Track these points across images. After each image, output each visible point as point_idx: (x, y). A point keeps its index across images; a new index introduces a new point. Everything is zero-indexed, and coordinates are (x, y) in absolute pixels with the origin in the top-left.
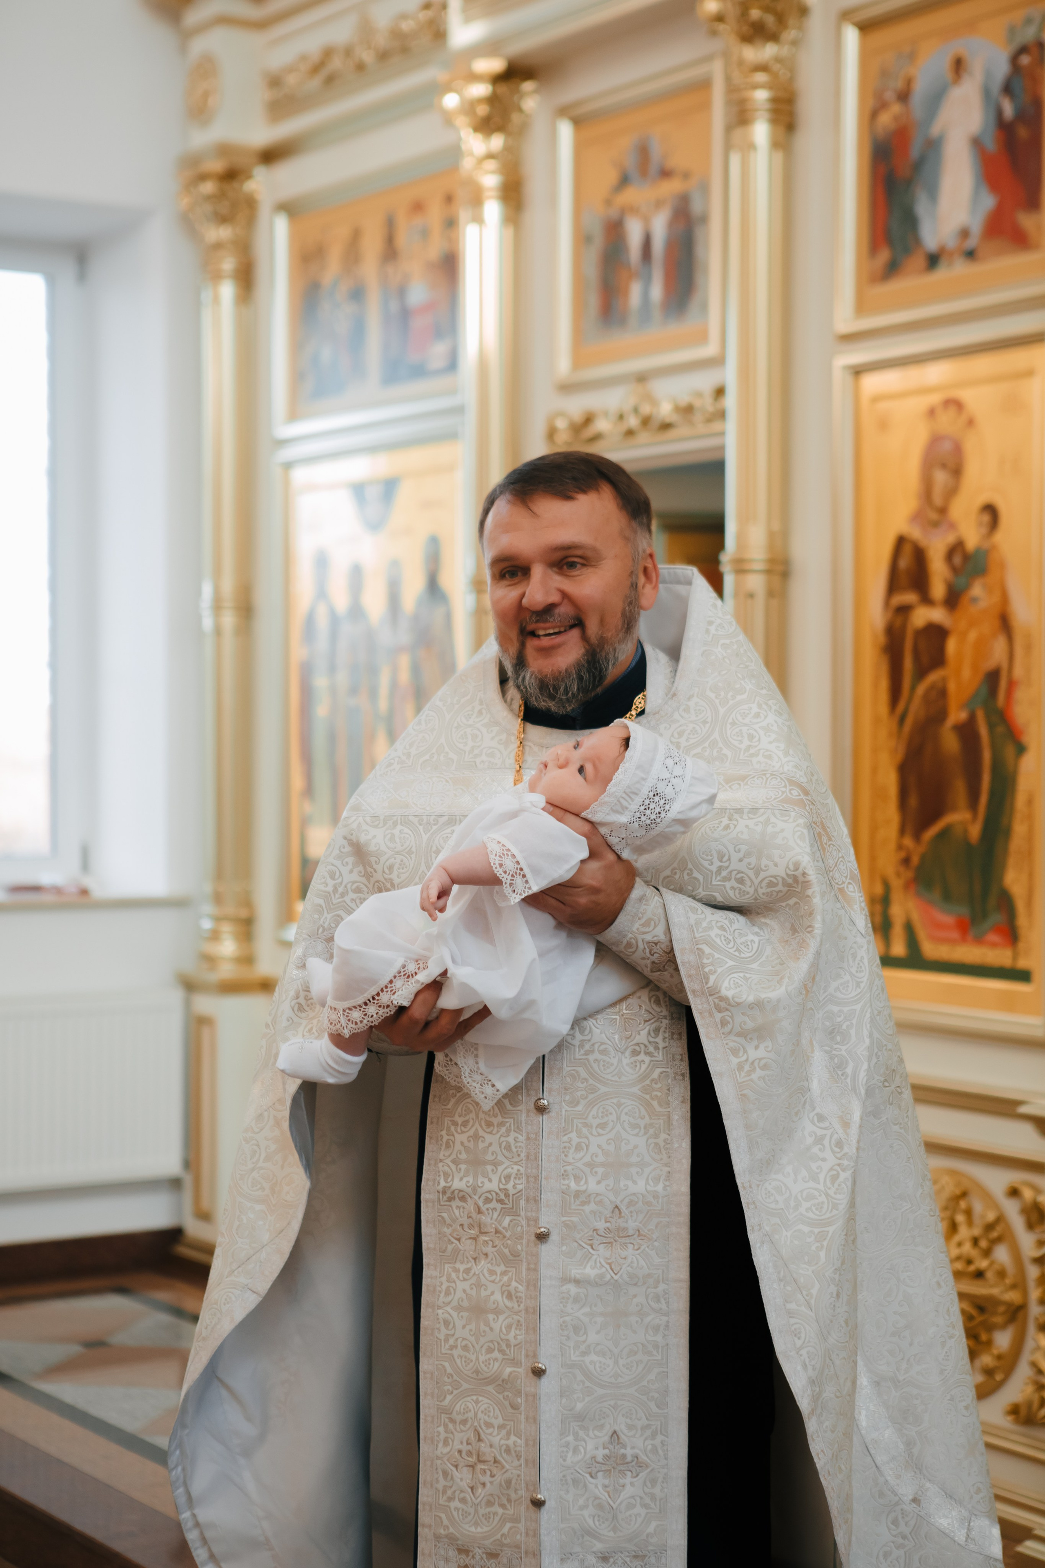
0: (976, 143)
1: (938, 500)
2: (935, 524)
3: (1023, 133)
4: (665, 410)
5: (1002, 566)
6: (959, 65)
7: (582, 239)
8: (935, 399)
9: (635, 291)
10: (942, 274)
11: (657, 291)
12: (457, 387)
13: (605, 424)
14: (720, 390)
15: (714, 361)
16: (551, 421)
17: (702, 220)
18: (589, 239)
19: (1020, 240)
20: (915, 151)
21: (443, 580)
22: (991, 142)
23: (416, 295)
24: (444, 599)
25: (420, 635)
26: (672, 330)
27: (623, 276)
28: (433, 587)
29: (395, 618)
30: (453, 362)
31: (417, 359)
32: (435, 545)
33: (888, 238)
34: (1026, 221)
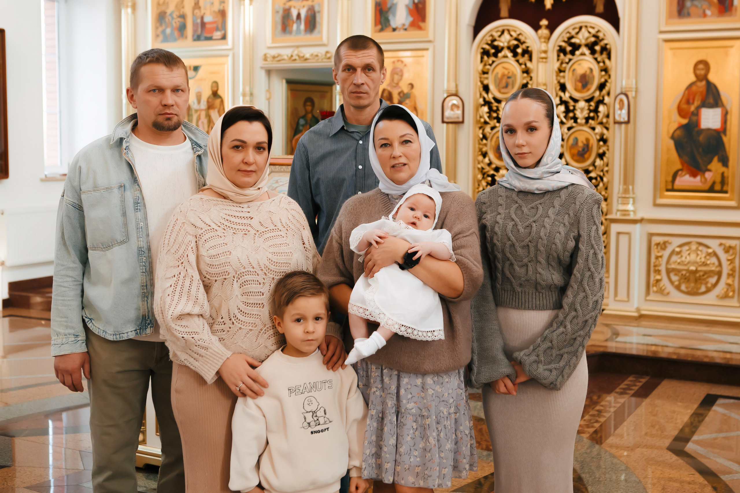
0: (407, 6)
1: (395, 81)
2: (395, 87)
3: (420, 6)
4: (307, 56)
5: (415, 97)
7: (275, 12)
9: (295, 26)
10: (397, 33)
11: (302, 27)
12: (227, 44)
13: (286, 57)
14: (327, 52)
15: (324, 45)
16: (265, 55)
17: (319, 12)
18: (277, 12)
19: (420, 28)
20: (389, 5)
21: (220, 92)
22: (411, 6)
23: (208, 19)
24: (220, 97)
25: (210, 106)
26: (309, 36)
27: (291, 22)
28: (215, 94)
29: (199, 101)
30: (224, 37)
31: (208, 35)
32: (216, 83)
33: (380, 23)
34: (421, 24)
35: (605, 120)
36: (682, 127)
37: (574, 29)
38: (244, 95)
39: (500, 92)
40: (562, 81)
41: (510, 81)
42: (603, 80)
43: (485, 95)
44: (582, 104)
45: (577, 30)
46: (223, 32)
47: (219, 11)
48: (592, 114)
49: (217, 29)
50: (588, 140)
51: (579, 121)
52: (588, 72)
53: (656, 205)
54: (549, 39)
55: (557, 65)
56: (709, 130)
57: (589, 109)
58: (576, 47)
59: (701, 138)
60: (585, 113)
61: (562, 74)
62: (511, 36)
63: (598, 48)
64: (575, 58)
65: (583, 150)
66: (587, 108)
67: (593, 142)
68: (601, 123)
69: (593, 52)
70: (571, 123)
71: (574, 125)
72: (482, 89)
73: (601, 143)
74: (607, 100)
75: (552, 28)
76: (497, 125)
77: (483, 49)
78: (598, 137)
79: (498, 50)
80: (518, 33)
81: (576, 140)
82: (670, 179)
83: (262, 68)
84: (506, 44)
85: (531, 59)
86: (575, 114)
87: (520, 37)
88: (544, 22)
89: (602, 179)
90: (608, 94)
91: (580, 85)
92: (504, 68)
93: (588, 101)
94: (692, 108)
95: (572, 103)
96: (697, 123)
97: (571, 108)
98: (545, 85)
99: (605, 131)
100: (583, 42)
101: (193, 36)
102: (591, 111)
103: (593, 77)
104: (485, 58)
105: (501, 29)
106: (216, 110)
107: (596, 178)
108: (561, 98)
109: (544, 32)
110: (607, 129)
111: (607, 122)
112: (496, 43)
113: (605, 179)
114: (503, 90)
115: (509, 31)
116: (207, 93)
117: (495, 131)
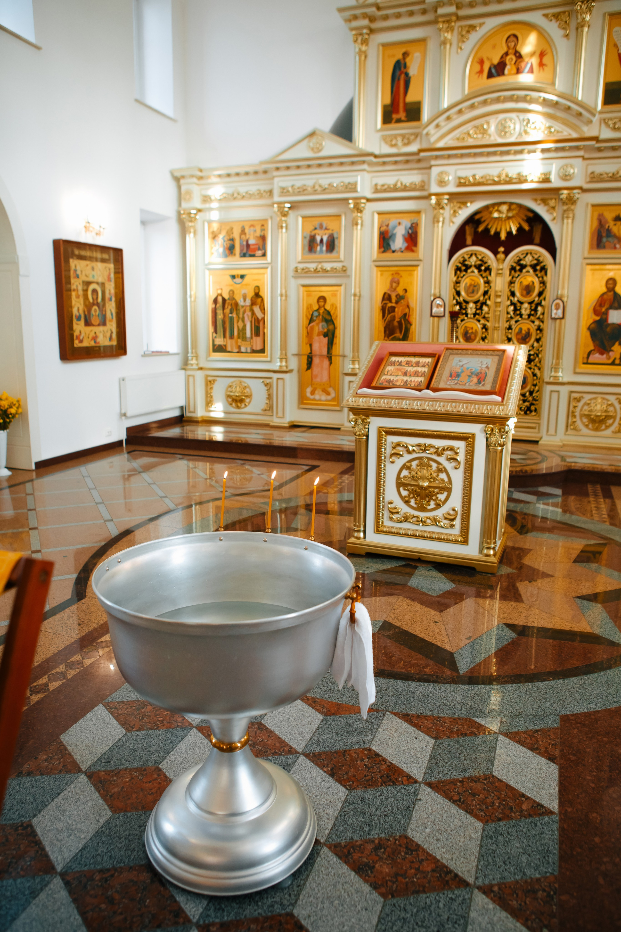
0: (404, 236)
1: (393, 288)
2: (393, 291)
3: (413, 236)
4: (329, 269)
5: (407, 298)
6: (399, 223)
8: (394, 272)
9: (318, 248)
10: (395, 254)
11: (324, 248)
12: (266, 260)
13: (312, 270)
14: (344, 266)
15: (341, 261)
16: (296, 268)
17: (337, 238)
18: (305, 238)
19: (413, 251)
20: (390, 234)
21: (261, 294)
22: (407, 236)
23: (252, 242)
24: (261, 297)
25: (253, 303)
26: (329, 255)
27: (316, 245)
28: (257, 295)
29: (245, 300)
30: (264, 255)
31: (252, 253)
32: (258, 287)
33: (383, 247)
34: (414, 248)
35: (541, 317)
36: (595, 322)
37: (522, 254)
38: (281, 295)
39: (468, 295)
40: (512, 290)
41: (476, 289)
42: (541, 289)
43: (458, 298)
44: (526, 305)
45: (524, 255)
46: (263, 251)
47: (261, 236)
48: (533, 312)
49: (259, 249)
50: (529, 329)
51: (523, 317)
52: (531, 284)
53: (575, 373)
54: (504, 260)
55: (509, 279)
56: (613, 324)
57: (531, 309)
58: (523, 267)
59: (608, 329)
60: (528, 312)
61: (513, 285)
62: (477, 258)
63: (538, 268)
64: (522, 275)
65: (526, 335)
66: (529, 308)
67: (533, 331)
68: (539, 318)
69: (535, 270)
70: (518, 318)
71: (520, 319)
72: (455, 294)
73: (538, 332)
74: (543, 303)
75: (507, 253)
76: (466, 318)
77: (457, 266)
78: (536, 327)
79: (468, 267)
80: (483, 255)
81: (521, 329)
82: (586, 356)
83: (293, 277)
84: (473, 264)
85: (490, 274)
86: (520, 312)
87: (484, 259)
88: (502, 249)
89: (538, 355)
90: (545, 299)
91: (525, 292)
92: (471, 280)
93: (530, 303)
94: (603, 310)
95: (519, 304)
96: (606, 319)
97: (518, 308)
98: (501, 292)
99: (541, 324)
100: (528, 263)
101: (240, 254)
102: (532, 310)
103: (534, 287)
104: (458, 272)
105: (470, 253)
106: (258, 306)
107: (533, 355)
108: (511, 301)
109: (501, 256)
110: (543, 322)
111: (543, 318)
112: (467, 263)
113: (540, 356)
114: (470, 295)
115: (476, 255)
116: (251, 294)
117: (463, 322)
